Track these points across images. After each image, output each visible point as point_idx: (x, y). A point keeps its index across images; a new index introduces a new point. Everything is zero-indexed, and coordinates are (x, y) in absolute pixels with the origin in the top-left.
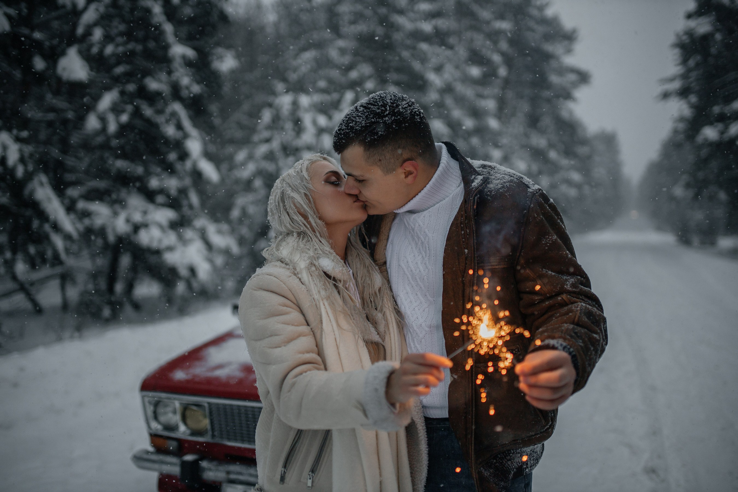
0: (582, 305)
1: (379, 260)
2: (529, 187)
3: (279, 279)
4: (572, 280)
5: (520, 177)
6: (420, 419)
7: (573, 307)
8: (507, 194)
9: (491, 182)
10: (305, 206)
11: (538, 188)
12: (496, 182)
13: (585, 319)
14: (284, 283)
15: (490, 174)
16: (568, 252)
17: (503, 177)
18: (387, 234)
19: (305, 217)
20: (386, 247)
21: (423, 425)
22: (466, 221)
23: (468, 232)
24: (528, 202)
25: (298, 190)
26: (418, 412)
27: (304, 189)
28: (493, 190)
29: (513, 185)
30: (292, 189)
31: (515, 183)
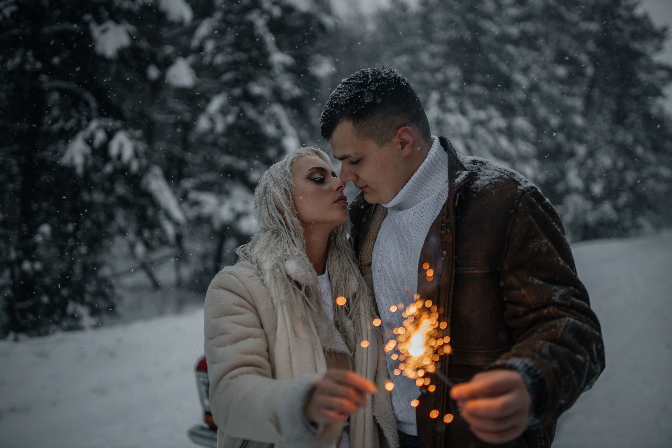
0: (569, 321)
1: (364, 261)
2: (520, 185)
3: (238, 279)
4: (562, 291)
5: (511, 173)
6: (392, 436)
7: (557, 322)
8: (494, 191)
9: (479, 179)
10: (283, 203)
11: (531, 186)
12: (484, 178)
13: (569, 337)
14: (242, 283)
15: (479, 170)
16: (560, 258)
17: (492, 173)
18: (375, 234)
19: (282, 212)
20: (373, 248)
21: (395, 443)
22: (447, 219)
23: (448, 231)
24: (516, 201)
25: (279, 185)
26: (390, 429)
27: (285, 184)
28: (480, 187)
29: (502, 182)
30: (275, 183)
31: (505, 179)
